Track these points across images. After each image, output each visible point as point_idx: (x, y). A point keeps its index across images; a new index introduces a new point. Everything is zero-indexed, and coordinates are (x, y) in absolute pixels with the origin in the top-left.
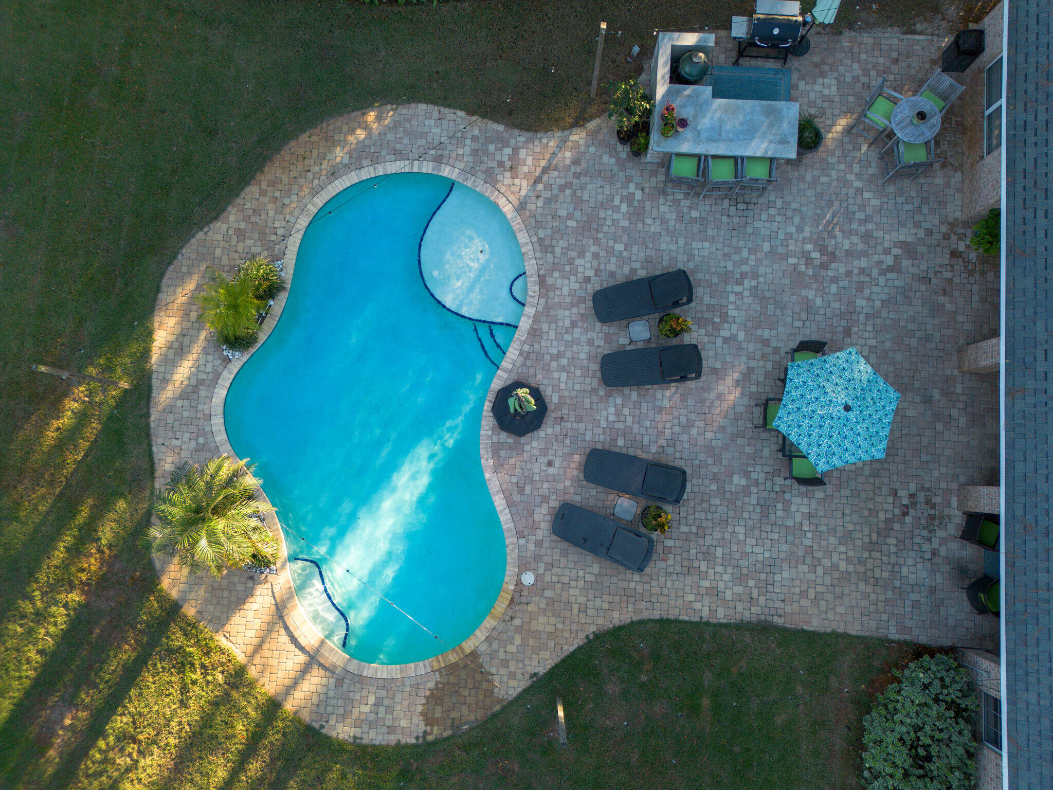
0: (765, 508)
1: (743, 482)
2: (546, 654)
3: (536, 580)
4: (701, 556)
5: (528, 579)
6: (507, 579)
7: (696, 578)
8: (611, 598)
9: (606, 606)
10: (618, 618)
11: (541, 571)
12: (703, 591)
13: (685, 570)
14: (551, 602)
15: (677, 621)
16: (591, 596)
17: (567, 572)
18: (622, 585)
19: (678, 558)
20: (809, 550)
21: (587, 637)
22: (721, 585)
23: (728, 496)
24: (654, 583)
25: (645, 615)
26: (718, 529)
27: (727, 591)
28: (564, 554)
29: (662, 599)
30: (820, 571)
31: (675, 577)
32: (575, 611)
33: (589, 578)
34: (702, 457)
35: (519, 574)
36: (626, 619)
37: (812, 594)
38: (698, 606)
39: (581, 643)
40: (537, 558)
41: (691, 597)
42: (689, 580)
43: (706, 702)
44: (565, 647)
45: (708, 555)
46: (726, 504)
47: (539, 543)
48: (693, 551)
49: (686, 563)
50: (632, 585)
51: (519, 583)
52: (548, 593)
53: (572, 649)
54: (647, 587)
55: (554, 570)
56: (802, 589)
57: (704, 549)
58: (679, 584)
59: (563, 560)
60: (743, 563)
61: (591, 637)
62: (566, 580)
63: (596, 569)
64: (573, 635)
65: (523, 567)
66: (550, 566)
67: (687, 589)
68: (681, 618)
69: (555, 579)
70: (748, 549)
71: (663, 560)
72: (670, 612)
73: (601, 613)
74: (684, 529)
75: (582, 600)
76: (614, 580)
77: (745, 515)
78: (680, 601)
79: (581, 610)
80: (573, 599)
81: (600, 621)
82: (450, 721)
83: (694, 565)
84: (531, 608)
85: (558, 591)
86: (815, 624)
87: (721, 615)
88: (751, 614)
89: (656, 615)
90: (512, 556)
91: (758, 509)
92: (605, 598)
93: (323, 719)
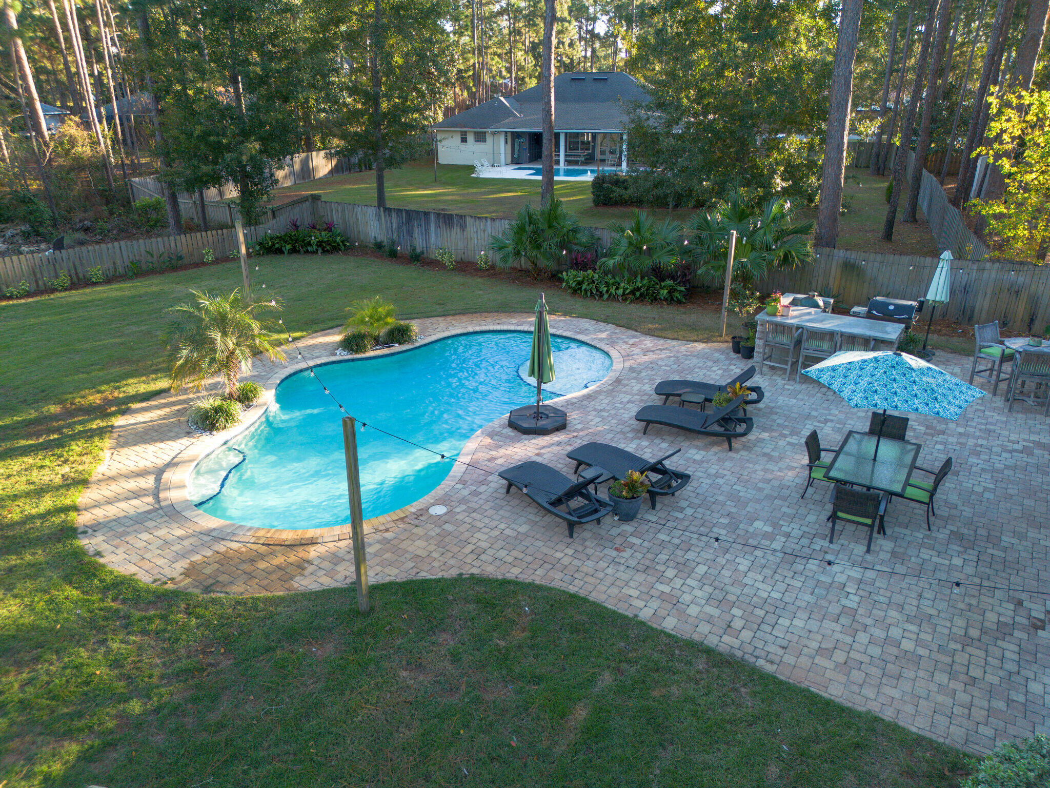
0: (792, 556)
1: (768, 529)
2: (394, 571)
3: (445, 514)
4: (671, 564)
5: (439, 510)
6: (414, 504)
7: (654, 579)
8: (521, 556)
9: (509, 559)
10: (515, 574)
11: (457, 510)
12: (656, 594)
13: (640, 567)
14: (443, 535)
16: (497, 546)
17: (487, 520)
18: (545, 550)
19: (638, 555)
20: (850, 611)
21: (461, 574)
22: (687, 597)
23: (740, 532)
24: (589, 563)
25: (557, 584)
26: (711, 551)
27: (693, 606)
28: (497, 508)
29: (591, 580)
30: (863, 638)
31: (622, 568)
32: (466, 550)
33: (508, 532)
35: (432, 505)
36: (526, 578)
37: (839, 656)
38: (637, 603)
39: (445, 576)
40: (464, 501)
41: (635, 593)
42: (640, 577)
44: (424, 573)
45: (682, 567)
47: (475, 493)
48: (663, 557)
49: (647, 563)
50: (559, 555)
51: (425, 510)
52: (448, 527)
53: (432, 577)
54: (577, 563)
55: (474, 515)
56: (823, 646)
57: (681, 560)
58: (625, 577)
59: (490, 512)
60: (734, 590)
61: (466, 576)
62: (479, 525)
63: (524, 529)
64: (443, 567)
65: (442, 502)
66: (472, 510)
67: (633, 584)
68: (604, 604)
69: (468, 520)
70: (747, 581)
71: (617, 549)
72: (594, 594)
73: (499, 562)
75: (484, 545)
76: (540, 543)
78: (614, 591)
79: (475, 551)
80: (473, 540)
81: (490, 568)
82: (211, 581)
83: (657, 567)
84: (417, 530)
85: (462, 529)
86: (836, 692)
87: (671, 626)
88: (721, 642)
89: (572, 589)
90: (439, 491)
91: (780, 554)
92: (516, 554)
93: (94, 528)
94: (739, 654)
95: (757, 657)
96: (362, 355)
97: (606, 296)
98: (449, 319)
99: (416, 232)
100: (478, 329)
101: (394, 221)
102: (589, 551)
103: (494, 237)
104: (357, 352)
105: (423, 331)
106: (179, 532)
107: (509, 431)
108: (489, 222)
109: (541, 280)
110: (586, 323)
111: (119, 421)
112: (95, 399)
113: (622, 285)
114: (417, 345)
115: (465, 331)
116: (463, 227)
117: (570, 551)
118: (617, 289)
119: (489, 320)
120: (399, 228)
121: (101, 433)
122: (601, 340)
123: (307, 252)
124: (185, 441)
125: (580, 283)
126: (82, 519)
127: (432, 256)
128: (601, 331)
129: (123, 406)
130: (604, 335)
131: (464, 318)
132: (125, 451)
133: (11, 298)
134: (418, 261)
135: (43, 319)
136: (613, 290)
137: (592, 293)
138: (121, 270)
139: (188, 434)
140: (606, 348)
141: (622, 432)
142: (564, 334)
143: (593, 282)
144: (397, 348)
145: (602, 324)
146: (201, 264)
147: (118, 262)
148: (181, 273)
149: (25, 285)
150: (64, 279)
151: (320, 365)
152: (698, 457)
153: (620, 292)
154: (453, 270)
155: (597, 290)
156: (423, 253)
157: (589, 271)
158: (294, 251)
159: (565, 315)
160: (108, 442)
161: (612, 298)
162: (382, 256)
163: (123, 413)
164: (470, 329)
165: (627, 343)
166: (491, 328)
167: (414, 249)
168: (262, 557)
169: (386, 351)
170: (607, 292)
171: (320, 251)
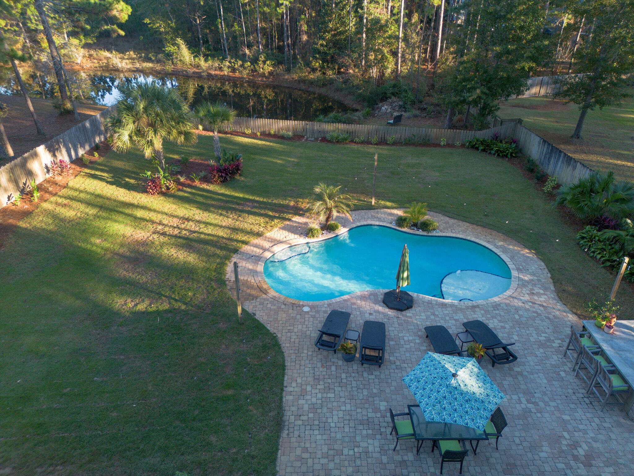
0: (367, 423)
2: (265, 318)
3: (305, 312)
4: (326, 385)
5: (306, 309)
6: (306, 302)
7: (312, 383)
8: (297, 342)
9: (292, 340)
10: (285, 346)
11: (310, 313)
12: (304, 387)
13: (317, 377)
14: (294, 318)
15: (283, 375)
16: (297, 334)
17: (311, 323)
18: (305, 347)
19: (324, 373)
20: (340, 453)
21: (275, 333)
22: (308, 397)
23: (371, 399)
24: (307, 362)
25: (287, 359)
26: (347, 394)
27: (304, 401)
29: (298, 366)
30: (325, 461)
31: (312, 372)
32: (289, 328)
33: (308, 333)
34: (394, 384)
35: (308, 306)
36: (285, 350)
37: (305, 455)
38: (294, 384)
39: (271, 330)
40: (317, 312)
41: (299, 381)
42: (310, 379)
43: (230, 392)
44: (269, 325)
45: (328, 389)
46: (365, 398)
48: (329, 381)
49: (321, 378)
50: (306, 351)
51: (303, 306)
52: (298, 317)
53: (268, 328)
54: (305, 358)
55: (312, 319)
56: (309, 449)
57: (332, 387)
58: (307, 374)
59: (317, 322)
60: (325, 410)
61: (275, 335)
62: (306, 323)
63: (313, 335)
64: (275, 327)
65: (312, 307)
66: (314, 317)
67: (304, 379)
68: (286, 376)
69: (307, 319)
70: (335, 413)
71: (322, 365)
72: (290, 370)
73: (289, 339)
74: (344, 376)
75: (296, 330)
76: (308, 343)
77: (359, 410)
78: (296, 375)
79: (290, 330)
80: (296, 326)
81: (284, 338)
83: (320, 382)
84: (291, 311)
85: (300, 320)
86: (282, 459)
87: (288, 398)
88: (289, 416)
89: (288, 364)
90: (318, 303)
91: (365, 418)
92: (297, 340)
93: (241, 252)
94: (287, 423)
95: (288, 430)
96: (400, 229)
99: (552, 160)
100: (473, 239)
101: (545, 149)
102: (315, 359)
106: (251, 267)
107: (380, 297)
108: (588, 170)
111: (295, 218)
112: (304, 206)
114: (430, 234)
115: (464, 238)
116: (574, 168)
117: (310, 353)
120: (546, 154)
121: (286, 220)
124: (296, 236)
129: (304, 213)
130: (528, 278)
131: (479, 229)
132: (281, 231)
133: (355, 142)
139: (300, 234)
140: (513, 286)
144: (420, 232)
145: (546, 271)
147: (403, 136)
151: (381, 226)
158: (484, 150)
159: (536, 254)
160: (282, 225)
163: (300, 215)
164: (469, 238)
165: (531, 290)
171: (495, 155)
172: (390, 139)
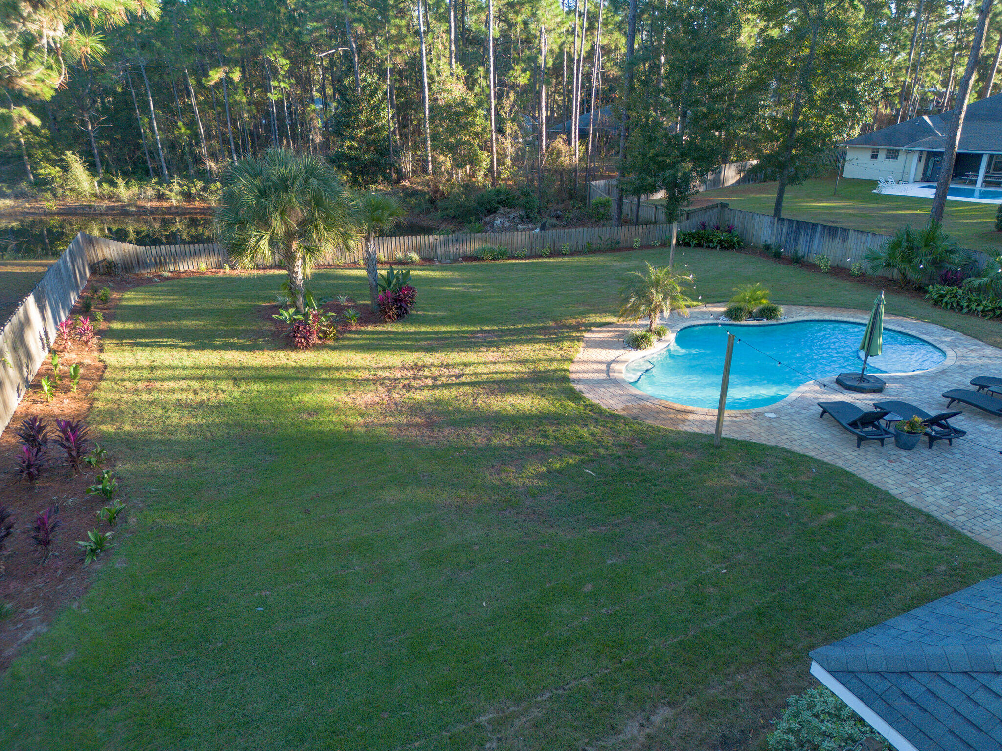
3: (775, 418)
4: (927, 476)
5: (771, 415)
6: (757, 409)
7: (908, 479)
8: (819, 448)
9: (811, 447)
10: (812, 454)
11: (783, 418)
12: (907, 486)
13: (903, 472)
14: (773, 427)
16: (804, 440)
17: (802, 427)
18: (837, 449)
19: (905, 467)
21: (777, 446)
22: (929, 493)
24: (866, 462)
25: (839, 465)
26: (962, 478)
27: (931, 497)
28: (811, 423)
29: (863, 469)
31: (889, 469)
32: (784, 437)
33: (814, 435)
35: (768, 412)
36: (819, 458)
38: (891, 486)
39: (767, 444)
40: (789, 414)
42: (900, 476)
43: (831, 516)
44: (754, 440)
45: (935, 479)
47: (798, 413)
48: (923, 472)
49: (909, 472)
50: (846, 453)
51: (762, 413)
52: (775, 424)
53: (758, 442)
54: (857, 460)
55: (794, 422)
57: (936, 476)
58: (889, 474)
59: (806, 424)
60: (968, 499)
62: (796, 428)
63: (826, 436)
64: (767, 440)
65: (774, 412)
66: (793, 420)
67: (892, 478)
68: (868, 481)
69: (789, 424)
70: (981, 497)
71: (889, 461)
72: (862, 475)
73: (803, 447)
74: (929, 463)
75: (796, 437)
76: (834, 445)
78: (878, 477)
79: (789, 439)
80: (789, 434)
81: (796, 448)
83: (915, 475)
85: (784, 427)
87: (910, 501)
88: (942, 516)
89: (848, 470)
93: (579, 381)
94: (951, 524)
95: (964, 529)
96: (738, 323)
97: (965, 310)
98: (811, 308)
99: (802, 239)
100: (833, 318)
101: (785, 229)
102: (868, 457)
103: (870, 250)
104: (735, 319)
105: (787, 314)
106: (621, 392)
107: (836, 386)
108: (870, 236)
109: (908, 290)
110: (935, 328)
111: (587, 335)
112: (573, 321)
113: (984, 303)
114: (780, 322)
115: (822, 319)
116: (845, 239)
118: (978, 305)
119: (845, 313)
120: (788, 234)
121: (579, 339)
122: (943, 342)
123: (708, 247)
124: (622, 351)
125: (942, 296)
126: (572, 376)
127: (811, 260)
128: (947, 336)
129: (588, 328)
130: (948, 339)
131: (824, 309)
132: (590, 350)
133: (516, 258)
134: (797, 262)
135: (538, 273)
136: (973, 306)
137: (952, 305)
138: (580, 248)
139: (624, 348)
140: (944, 348)
141: (928, 403)
142: (910, 333)
143: (956, 297)
144: (765, 321)
145: (951, 331)
146: (631, 248)
147: (580, 242)
148: (618, 253)
149: (526, 251)
150: (547, 250)
152: (987, 430)
153: (981, 308)
154: (826, 273)
155: (958, 304)
156: (803, 257)
157: (955, 288)
158: (699, 245)
159: (917, 320)
160: (581, 344)
161: (970, 312)
162: (767, 256)
163: (589, 331)
164: (827, 318)
165: (966, 348)
166: (845, 319)
167: (796, 252)
168: (663, 412)
169: (756, 323)
170: (968, 306)
171: (719, 247)
172: (566, 247)
